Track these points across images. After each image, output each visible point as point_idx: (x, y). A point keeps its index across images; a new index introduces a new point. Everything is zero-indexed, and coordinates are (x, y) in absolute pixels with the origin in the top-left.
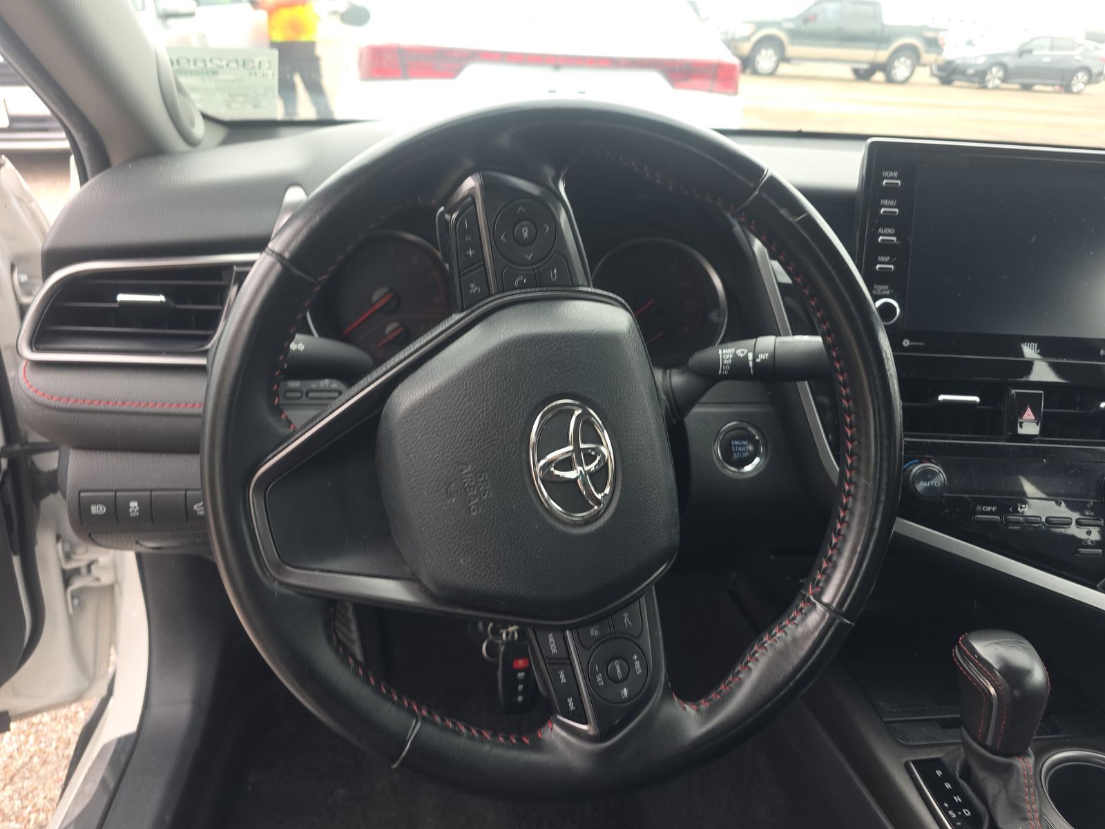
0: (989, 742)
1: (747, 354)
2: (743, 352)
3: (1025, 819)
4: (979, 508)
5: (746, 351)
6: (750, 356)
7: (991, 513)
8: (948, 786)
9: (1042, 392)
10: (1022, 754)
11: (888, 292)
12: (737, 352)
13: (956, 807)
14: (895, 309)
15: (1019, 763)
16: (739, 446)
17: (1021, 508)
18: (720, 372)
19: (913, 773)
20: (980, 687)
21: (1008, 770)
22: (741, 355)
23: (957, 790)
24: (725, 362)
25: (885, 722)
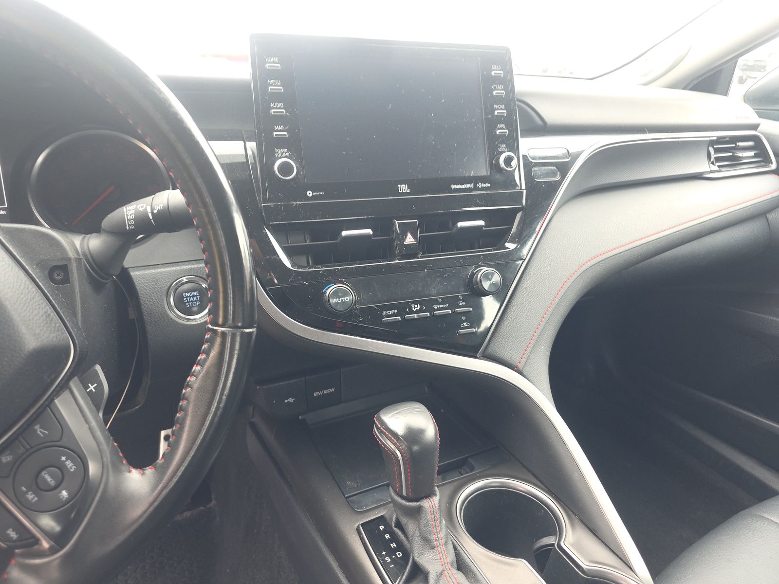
0: (404, 494)
1: (146, 208)
2: (142, 207)
3: (433, 548)
4: (384, 313)
5: (145, 205)
6: (149, 210)
7: (393, 315)
8: (387, 536)
9: (417, 220)
10: (430, 495)
11: (287, 154)
12: (138, 207)
13: (391, 552)
14: (293, 167)
15: (426, 504)
16: (190, 297)
17: (415, 308)
18: (128, 228)
19: (362, 534)
20: (390, 451)
21: (419, 510)
22: (141, 209)
23: (394, 538)
24: (129, 217)
25: (346, 498)
